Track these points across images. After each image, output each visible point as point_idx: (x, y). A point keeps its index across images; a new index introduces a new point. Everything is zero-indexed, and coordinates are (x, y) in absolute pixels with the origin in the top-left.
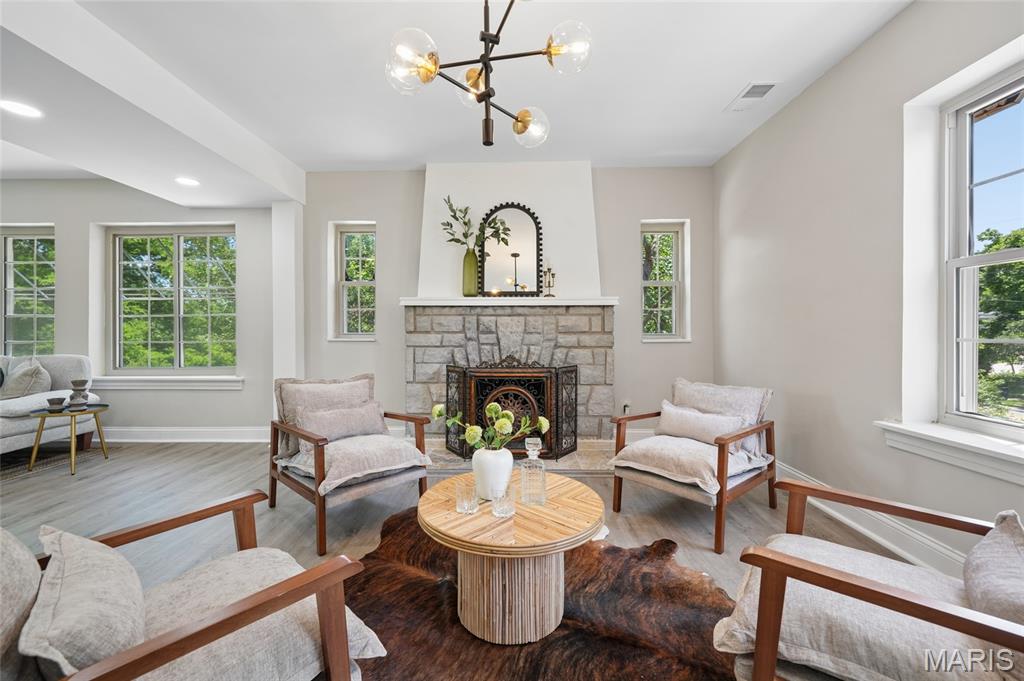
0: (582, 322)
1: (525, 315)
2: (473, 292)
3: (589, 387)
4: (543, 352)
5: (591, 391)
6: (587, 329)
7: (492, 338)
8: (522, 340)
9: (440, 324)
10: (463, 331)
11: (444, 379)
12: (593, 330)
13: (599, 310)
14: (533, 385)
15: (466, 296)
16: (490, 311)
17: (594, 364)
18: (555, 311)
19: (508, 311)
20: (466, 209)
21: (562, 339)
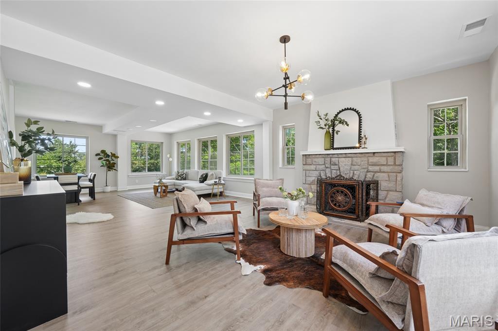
0: (383, 160)
1: (352, 157)
2: (329, 148)
3: (386, 192)
4: (361, 174)
5: (387, 194)
6: (385, 164)
7: (336, 167)
8: (350, 168)
9: (315, 162)
10: (324, 164)
11: (316, 183)
12: (389, 164)
13: (393, 154)
14: (350, 188)
15: (325, 150)
16: (336, 156)
17: (389, 180)
18: (367, 155)
19: (344, 156)
20: (327, 114)
21: (371, 168)
